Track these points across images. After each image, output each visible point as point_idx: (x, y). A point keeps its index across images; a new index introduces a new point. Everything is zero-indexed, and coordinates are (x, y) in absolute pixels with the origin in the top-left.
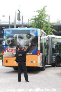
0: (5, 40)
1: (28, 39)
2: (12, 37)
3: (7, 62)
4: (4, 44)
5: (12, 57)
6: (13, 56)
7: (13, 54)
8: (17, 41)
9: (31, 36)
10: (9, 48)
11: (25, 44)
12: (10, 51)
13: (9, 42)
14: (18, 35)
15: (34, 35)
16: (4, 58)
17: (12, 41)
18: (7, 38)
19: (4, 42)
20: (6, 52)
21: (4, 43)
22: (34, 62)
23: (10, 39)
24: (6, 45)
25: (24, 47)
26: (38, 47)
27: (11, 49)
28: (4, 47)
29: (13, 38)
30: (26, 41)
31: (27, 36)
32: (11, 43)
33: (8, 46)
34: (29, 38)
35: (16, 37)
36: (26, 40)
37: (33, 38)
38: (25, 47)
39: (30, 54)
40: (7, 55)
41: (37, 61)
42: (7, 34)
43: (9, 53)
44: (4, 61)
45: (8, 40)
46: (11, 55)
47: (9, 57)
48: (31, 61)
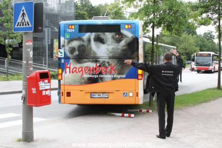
0: (63, 46)
1: (116, 44)
2: (80, 39)
3: (69, 94)
4: (61, 55)
5: (81, 84)
6: (83, 81)
7: (83, 79)
8: (91, 49)
9: (122, 37)
10: (73, 64)
11: (111, 55)
12: (76, 70)
13: (72, 50)
16: (61, 86)
18: (69, 42)
19: (62, 50)
20: (66, 73)
21: (61, 53)
22: (131, 94)
23: (75, 44)
24: (66, 58)
25: (108, 63)
26: (138, 60)
27: (78, 66)
28: (63, 61)
29: (82, 43)
30: (113, 49)
31: (113, 38)
32: (77, 53)
33: (71, 61)
34: (119, 41)
35: (89, 40)
37: (128, 42)
39: (121, 78)
40: (70, 80)
41: (137, 91)
42: (68, 32)
43: (74, 76)
44: (62, 93)
45: (70, 46)
46: (78, 79)
47: (73, 83)
48: (124, 93)
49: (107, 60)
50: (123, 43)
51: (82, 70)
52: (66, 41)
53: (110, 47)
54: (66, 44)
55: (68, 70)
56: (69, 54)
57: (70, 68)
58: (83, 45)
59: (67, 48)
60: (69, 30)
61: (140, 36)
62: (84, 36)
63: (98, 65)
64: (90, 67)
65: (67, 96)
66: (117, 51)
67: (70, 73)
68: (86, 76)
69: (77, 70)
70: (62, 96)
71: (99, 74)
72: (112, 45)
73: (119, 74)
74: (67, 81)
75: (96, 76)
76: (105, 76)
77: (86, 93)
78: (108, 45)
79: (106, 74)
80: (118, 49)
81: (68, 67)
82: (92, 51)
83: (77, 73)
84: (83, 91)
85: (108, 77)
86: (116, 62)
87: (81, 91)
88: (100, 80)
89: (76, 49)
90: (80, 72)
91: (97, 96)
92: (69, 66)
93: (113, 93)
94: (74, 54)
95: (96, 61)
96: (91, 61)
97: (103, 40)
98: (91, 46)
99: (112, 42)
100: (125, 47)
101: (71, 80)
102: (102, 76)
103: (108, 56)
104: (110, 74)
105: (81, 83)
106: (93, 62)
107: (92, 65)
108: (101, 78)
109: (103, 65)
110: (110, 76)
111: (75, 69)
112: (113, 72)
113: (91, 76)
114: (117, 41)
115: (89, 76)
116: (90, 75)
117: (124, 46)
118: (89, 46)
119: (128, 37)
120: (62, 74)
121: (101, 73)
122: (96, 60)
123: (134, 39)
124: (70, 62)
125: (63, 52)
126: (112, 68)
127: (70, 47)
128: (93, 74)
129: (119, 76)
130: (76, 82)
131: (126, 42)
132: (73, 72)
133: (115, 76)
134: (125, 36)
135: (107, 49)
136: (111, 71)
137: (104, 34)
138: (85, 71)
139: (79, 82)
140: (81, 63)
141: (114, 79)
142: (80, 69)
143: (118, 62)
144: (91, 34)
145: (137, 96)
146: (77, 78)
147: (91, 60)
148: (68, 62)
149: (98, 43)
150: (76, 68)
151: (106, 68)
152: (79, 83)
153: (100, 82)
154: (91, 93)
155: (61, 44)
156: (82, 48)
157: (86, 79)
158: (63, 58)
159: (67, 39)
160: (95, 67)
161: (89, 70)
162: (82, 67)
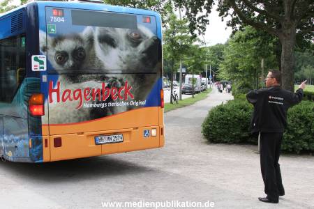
0: (45, 49)
1: (133, 49)
3: (58, 142)
5: (80, 121)
6: (82, 115)
7: (81, 110)
8: (94, 55)
9: (140, 37)
10: (63, 85)
11: (125, 67)
12: (69, 96)
13: (62, 57)
14: (96, 32)
18: (55, 42)
19: (43, 57)
20: (51, 101)
21: (42, 62)
22: (154, 132)
23: (68, 45)
24: (51, 72)
25: (121, 80)
27: (73, 87)
28: (44, 78)
29: (79, 45)
30: (128, 56)
31: (128, 37)
32: (70, 62)
33: (60, 78)
34: (136, 43)
35: (91, 40)
36: (128, 52)
38: (124, 77)
39: (140, 106)
40: (58, 114)
41: (161, 127)
42: (53, 22)
43: (66, 108)
44: (46, 140)
45: (57, 48)
46: (74, 112)
47: (65, 121)
48: (145, 131)
49: (119, 76)
50: (141, 47)
51: (80, 95)
52: (50, 39)
53: (125, 53)
54: (49, 45)
55: (54, 95)
56: (55, 65)
57: (57, 91)
58: (81, 49)
59: (52, 53)
60: (56, 20)
62: (82, 30)
63: (106, 85)
64: (94, 89)
65: (56, 146)
66: (133, 60)
67: (58, 101)
68: (87, 105)
69: (72, 95)
70: (46, 146)
71: (107, 102)
72: (126, 49)
73: (137, 99)
74: (54, 117)
75: (103, 105)
76: (117, 104)
77: (88, 136)
78: (121, 50)
79: (118, 101)
80: (135, 57)
81: (55, 91)
82: (97, 61)
83: (71, 100)
84: (82, 133)
85: (121, 105)
86: (132, 80)
87: (79, 134)
88: (109, 112)
89: (70, 56)
90: (76, 99)
91: (105, 140)
92: (56, 88)
93: (130, 132)
94: (66, 64)
95: (103, 78)
96: (94, 78)
97: (113, 40)
98: (94, 51)
99: (127, 45)
100: (144, 54)
101: (61, 115)
102: (112, 105)
103: (120, 68)
104: (124, 101)
105: (80, 118)
106: (97, 79)
107: (96, 85)
108: (112, 109)
109: (113, 84)
110: (124, 104)
112: (128, 96)
113: (96, 105)
114: (133, 43)
115: (91, 105)
116: (93, 103)
118: (92, 50)
119: (148, 38)
120: (43, 105)
121: (110, 99)
122: (102, 76)
123: (155, 41)
124: (59, 80)
125: (45, 60)
126: (126, 91)
127: (58, 52)
128: (98, 102)
129: (137, 104)
130: (71, 118)
131: (145, 46)
132: (64, 100)
133: (132, 103)
134: (145, 36)
135: (120, 57)
136: (125, 95)
137: (115, 30)
138: (85, 96)
139: (75, 117)
140: (78, 82)
141: (130, 108)
142: (77, 94)
143: (135, 79)
144: (94, 29)
145: (162, 134)
146: (72, 111)
147: (95, 76)
148: (55, 80)
149: (106, 45)
150: (70, 91)
151: (119, 89)
152: (76, 120)
153: (109, 116)
154: (96, 136)
156: (81, 54)
157: (87, 112)
158: (44, 73)
159: (51, 35)
160: (101, 88)
161: (92, 95)
162: (79, 90)
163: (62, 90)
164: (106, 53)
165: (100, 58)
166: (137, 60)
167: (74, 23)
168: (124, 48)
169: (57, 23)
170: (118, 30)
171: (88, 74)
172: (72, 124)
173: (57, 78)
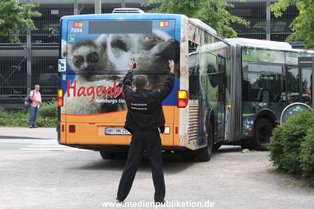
0: (66, 54)
1: (145, 52)
2: (89, 43)
3: (72, 129)
4: (62, 68)
5: (92, 113)
6: (94, 108)
7: (94, 104)
8: (106, 59)
9: (155, 41)
10: (79, 83)
12: (83, 92)
13: (79, 61)
14: (109, 38)
15: (167, 38)
16: (62, 116)
17: (92, 58)
18: (74, 49)
19: (63, 61)
20: (69, 95)
21: (63, 65)
22: (167, 130)
23: (83, 51)
24: (70, 73)
26: (179, 77)
27: (87, 85)
28: (64, 77)
29: (93, 50)
30: (140, 58)
31: (140, 41)
32: (85, 65)
33: (77, 77)
34: (149, 46)
35: (104, 46)
36: (140, 55)
37: (163, 49)
40: (74, 106)
41: (175, 126)
42: (73, 33)
43: (81, 101)
44: (63, 126)
45: (75, 54)
46: (87, 105)
47: (79, 112)
50: (155, 50)
51: (93, 91)
52: (70, 46)
53: (137, 56)
54: (69, 51)
55: (71, 91)
56: (73, 67)
57: (74, 88)
58: (95, 53)
59: (71, 57)
60: (75, 30)
61: (182, 39)
62: (96, 38)
63: (117, 84)
64: (105, 88)
65: (70, 131)
66: (146, 62)
67: (74, 95)
68: (99, 101)
69: (86, 92)
70: (63, 131)
71: (118, 98)
72: (138, 53)
74: (70, 108)
75: (114, 102)
77: (98, 126)
78: (133, 53)
80: (148, 59)
81: (72, 87)
82: (109, 63)
83: (85, 95)
84: (94, 124)
87: (91, 123)
88: (119, 107)
89: (85, 59)
90: (89, 95)
91: (114, 131)
92: (73, 85)
94: (82, 66)
95: (115, 78)
96: (106, 78)
98: (106, 55)
99: (139, 48)
101: (76, 107)
102: (123, 101)
105: (92, 111)
106: (109, 79)
107: (108, 84)
108: (122, 105)
111: (82, 90)
113: (107, 101)
114: (146, 46)
115: (103, 101)
116: (104, 99)
117: (157, 55)
118: (104, 55)
119: (164, 41)
120: (62, 98)
121: (121, 97)
122: (113, 76)
123: (172, 43)
124: (76, 79)
125: (65, 63)
127: (75, 57)
128: (109, 99)
130: (85, 111)
131: (160, 48)
132: (79, 95)
134: (160, 39)
137: (127, 36)
138: (97, 93)
139: (87, 110)
140: (91, 81)
142: (90, 91)
144: (108, 36)
145: (177, 133)
147: (107, 76)
148: (73, 79)
149: (118, 49)
150: (84, 88)
152: (88, 112)
153: (119, 111)
154: (106, 127)
155: (62, 52)
156: (94, 58)
157: (99, 106)
158: (64, 73)
159: (70, 43)
160: (112, 86)
161: (103, 92)
162: (93, 88)
163: (78, 87)
164: (118, 56)
165: (112, 61)
166: (150, 61)
167: (90, 33)
168: (136, 51)
169: (76, 34)
170: (131, 35)
171: (100, 74)
172: (85, 115)
173: (74, 77)
